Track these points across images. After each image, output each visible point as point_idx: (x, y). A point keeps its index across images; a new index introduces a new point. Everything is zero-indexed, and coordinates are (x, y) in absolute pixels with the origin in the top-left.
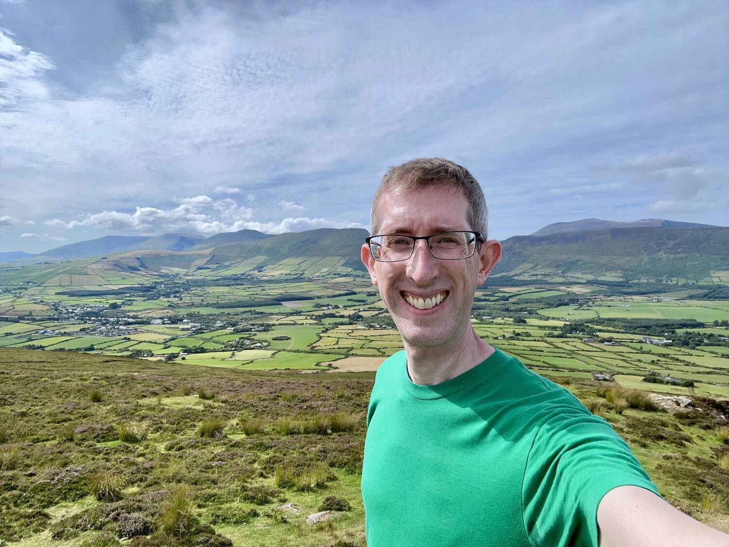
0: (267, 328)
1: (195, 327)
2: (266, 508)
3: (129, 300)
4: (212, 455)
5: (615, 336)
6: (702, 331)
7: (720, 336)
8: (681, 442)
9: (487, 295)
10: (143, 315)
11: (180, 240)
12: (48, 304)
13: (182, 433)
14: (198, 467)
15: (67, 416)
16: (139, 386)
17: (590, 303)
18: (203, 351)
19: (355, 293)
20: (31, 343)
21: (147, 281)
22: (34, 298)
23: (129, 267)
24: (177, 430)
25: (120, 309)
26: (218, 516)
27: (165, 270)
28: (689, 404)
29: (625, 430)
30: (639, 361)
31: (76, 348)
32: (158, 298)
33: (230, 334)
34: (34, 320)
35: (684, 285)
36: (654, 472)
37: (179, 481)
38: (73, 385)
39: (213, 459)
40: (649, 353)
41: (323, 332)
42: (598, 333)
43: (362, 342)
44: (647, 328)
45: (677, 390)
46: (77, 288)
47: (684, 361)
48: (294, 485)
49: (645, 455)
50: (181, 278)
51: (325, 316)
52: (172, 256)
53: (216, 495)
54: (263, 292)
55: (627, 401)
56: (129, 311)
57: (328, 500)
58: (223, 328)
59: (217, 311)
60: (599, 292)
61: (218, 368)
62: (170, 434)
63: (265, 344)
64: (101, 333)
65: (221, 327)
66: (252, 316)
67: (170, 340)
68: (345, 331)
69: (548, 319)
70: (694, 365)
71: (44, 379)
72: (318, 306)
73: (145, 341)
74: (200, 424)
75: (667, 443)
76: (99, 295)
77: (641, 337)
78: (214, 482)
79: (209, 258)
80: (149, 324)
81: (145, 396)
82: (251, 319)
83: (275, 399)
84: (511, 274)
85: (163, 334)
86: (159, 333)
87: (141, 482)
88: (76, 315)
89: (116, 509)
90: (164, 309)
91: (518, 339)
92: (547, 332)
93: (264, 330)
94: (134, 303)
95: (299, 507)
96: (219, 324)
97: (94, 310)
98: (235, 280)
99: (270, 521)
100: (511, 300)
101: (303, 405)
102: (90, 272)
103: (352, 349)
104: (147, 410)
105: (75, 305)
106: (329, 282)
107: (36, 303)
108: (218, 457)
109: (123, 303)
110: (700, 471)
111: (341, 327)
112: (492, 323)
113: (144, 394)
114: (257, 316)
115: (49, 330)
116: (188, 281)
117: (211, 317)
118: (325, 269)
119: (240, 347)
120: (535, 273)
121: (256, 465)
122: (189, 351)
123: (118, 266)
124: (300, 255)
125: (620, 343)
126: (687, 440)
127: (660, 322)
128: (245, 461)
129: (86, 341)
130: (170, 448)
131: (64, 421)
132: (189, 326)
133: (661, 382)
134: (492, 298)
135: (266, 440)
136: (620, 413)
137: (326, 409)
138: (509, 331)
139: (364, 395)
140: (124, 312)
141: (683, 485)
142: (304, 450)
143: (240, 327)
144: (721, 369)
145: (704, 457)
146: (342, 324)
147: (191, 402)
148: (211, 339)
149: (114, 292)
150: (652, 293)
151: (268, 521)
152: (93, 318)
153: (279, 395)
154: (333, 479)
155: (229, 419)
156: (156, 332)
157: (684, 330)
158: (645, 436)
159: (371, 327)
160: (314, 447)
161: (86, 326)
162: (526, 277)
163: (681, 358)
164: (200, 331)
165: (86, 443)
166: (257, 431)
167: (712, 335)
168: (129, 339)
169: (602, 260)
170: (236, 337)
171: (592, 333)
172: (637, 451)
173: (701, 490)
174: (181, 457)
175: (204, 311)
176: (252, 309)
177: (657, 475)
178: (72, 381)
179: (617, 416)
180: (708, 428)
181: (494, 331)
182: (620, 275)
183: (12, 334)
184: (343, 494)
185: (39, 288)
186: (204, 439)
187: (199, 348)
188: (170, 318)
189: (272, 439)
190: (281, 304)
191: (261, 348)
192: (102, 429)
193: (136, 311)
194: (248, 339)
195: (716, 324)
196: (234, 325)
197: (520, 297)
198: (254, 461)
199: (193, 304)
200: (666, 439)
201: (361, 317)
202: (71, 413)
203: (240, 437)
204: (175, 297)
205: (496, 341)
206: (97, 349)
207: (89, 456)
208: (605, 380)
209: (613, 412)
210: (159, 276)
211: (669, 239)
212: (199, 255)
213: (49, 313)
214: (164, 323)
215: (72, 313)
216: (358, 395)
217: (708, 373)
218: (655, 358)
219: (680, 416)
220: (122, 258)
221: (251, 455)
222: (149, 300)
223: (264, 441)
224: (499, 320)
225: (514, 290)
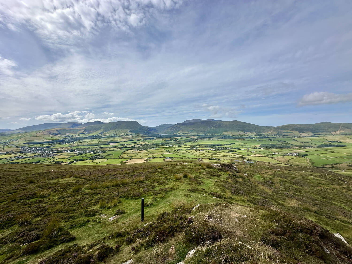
0: (105, 152)
1: (79, 153)
2: (94, 218)
3: (54, 145)
4: (76, 199)
5: (202, 149)
6: (222, 146)
7: (226, 147)
8: (219, 176)
9: (171, 139)
10: (60, 150)
11: (73, 125)
12: (20, 147)
13: (66, 192)
14: (69, 205)
15: (16, 191)
16: (52, 175)
17: (197, 141)
18: (82, 160)
19: (133, 140)
20: (12, 162)
21: (61, 139)
22: (14, 145)
23: (54, 134)
24: (64, 191)
25: (51, 148)
26: (72, 225)
27: (67, 134)
28: (221, 166)
29: (206, 174)
30: (208, 155)
31: (32, 162)
32: (65, 143)
33: (92, 154)
34: (13, 153)
35: (218, 136)
36: (213, 186)
37: (59, 212)
38: (22, 177)
39: (76, 201)
40: (210, 152)
41: (123, 152)
42: (198, 148)
43: (136, 155)
44: (210, 146)
45: (217, 161)
46: (33, 141)
47: (218, 154)
48: (106, 207)
49: (211, 181)
50: (74, 137)
51: (124, 147)
52: (70, 130)
53: (74, 216)
54: (103, 141)
55: (206, 166)
56: (54, 148)
57: (117, 211)
58: (89, 152)
59: (87, 147)
60: (199, 138)
61: (87, 165)
62: (60, 193)
63: (104, 157)
64: (43, 156)
65: (88, 152)
66: (99, 148)
67: (70, 157)
68: (130, 152)
69: (186, 145)
70: (220, 155)
71: (9, 176)
72: (121, 144)
73: (60, 158)
74: (74, 188)
75: (216, 177)
76: (42, 143)
77: (208, 149)
78: (74, 210)
79: (84, 130)
80: (62, 152)
81: (53, 179)
82: (99, 149)
83: (103, 176)
84: (177, 133)
85: (67, 155)
86: (66, 155)
87: (42, 215)
88: (32, 151)
89: (24, 231)
90: (67, 147)
91: (179, 151)
92: (186, 149)
93: (104, 153)
94: (56, 146)
95: (107, 215)
96: (88, 151)
97: (39, 149)
98: (93, 137)
99: (94, 223)
100: (177, 141)
101: (112, 177)
102: (38, 135)
103: (132, 157)
104: (53, 184)
105: (32, 147)
106: (125, 137)
107: (14, 147)
108: (78, 200)
109: (52, 146)
110: (224, 184)
111: (129, 150)
112: (172, 147)
113: (53, 178)
114: (101, 148)
115: (20, 156)
116: (76, 138)
117: (85, 149)
118: (123, 133)
119: (95, 158)
120: (183, 133)
121: (93, 201)
122: (77, 161)
123: (49, 133)
124: (115, 129)
125: (204, 150)
126: (220, 176)
127: (213, 145)
128: (89, 200)
129: (37, 159)
130: (59, 199)
131: (14, 193)
132: (77, 153)
133: (213, 160)
134: (172, 140)
135: (98, 191)
136: (205, 170)
137: (120, 178)
138: (177, 149)
139: (134, 172)
140: (52, 149)
141: (221, 188)
142: (111, 193)
143: (95, 152)
144: (226, 155)
145: (225, 180)
146: (129, 149)
147: (71, 180)
148: (85, 156)
149: (48, 142)
150: (210, 138)
151: (93, 223)
152: (39, 151)
153: (105, 174)
154: (120, 202)
155: (85, 184)
156: (64, 155)
157: (218, 146)
158: (211, 176)
159: (138, 150)
160: (115, 192)
161: (36, 154)
162: (181, 134)
163: (217, 153)
164: (81, 154)
165: (22, 201)
166: (95, 188)
167: (224, 147)
168: (54, 158)
169: (199, 129)
170: (94, 155)
171: (197, 148)
172: (209, 180)
173: (225, 189)
174: (63, 201)
175: (82, 147)
176: (99, 146)
177: (214, 187)
178: (22, 176)
179: (204, 171)
180: (225, 171)
181: (173, 149)
182: (203, 133)
183: (3, 159)
184: (123, 207)
185: (16, 142)
186: (74, 193)
187: (81, 159)
188: (70, 150)
189: (100, 190)
190: (109, 144)
191: (102, 158)
192: (30, 194)
193: (57, 148)
194: (98, 155)
195: (225, 145)
196: (93, 151)
197: (179, 140)
198: (92, 199)
199: (78, 145)
200: (216, 176)
201: (135, 147)
202: (18, 189)
203: (88, 191)
204: (72, 143)
205: (174, 152)
206: (41, 162)
207: (21, 206)
208: (200, 160)
209: (203, 169)
210: (66, 136)
211: (214, 124)
212: (80, 129)
213: (20, 150)
214: (67, 152)
215: (30, 150)
216: (132, 172)
217: (223, 157)
218: (212, 154)
219: (218, 169)
220: (51, 131)
221: (91, 197)
222: (62, 144)
223: (97, 192)
224: (174, 146)
225: (178, 138)
